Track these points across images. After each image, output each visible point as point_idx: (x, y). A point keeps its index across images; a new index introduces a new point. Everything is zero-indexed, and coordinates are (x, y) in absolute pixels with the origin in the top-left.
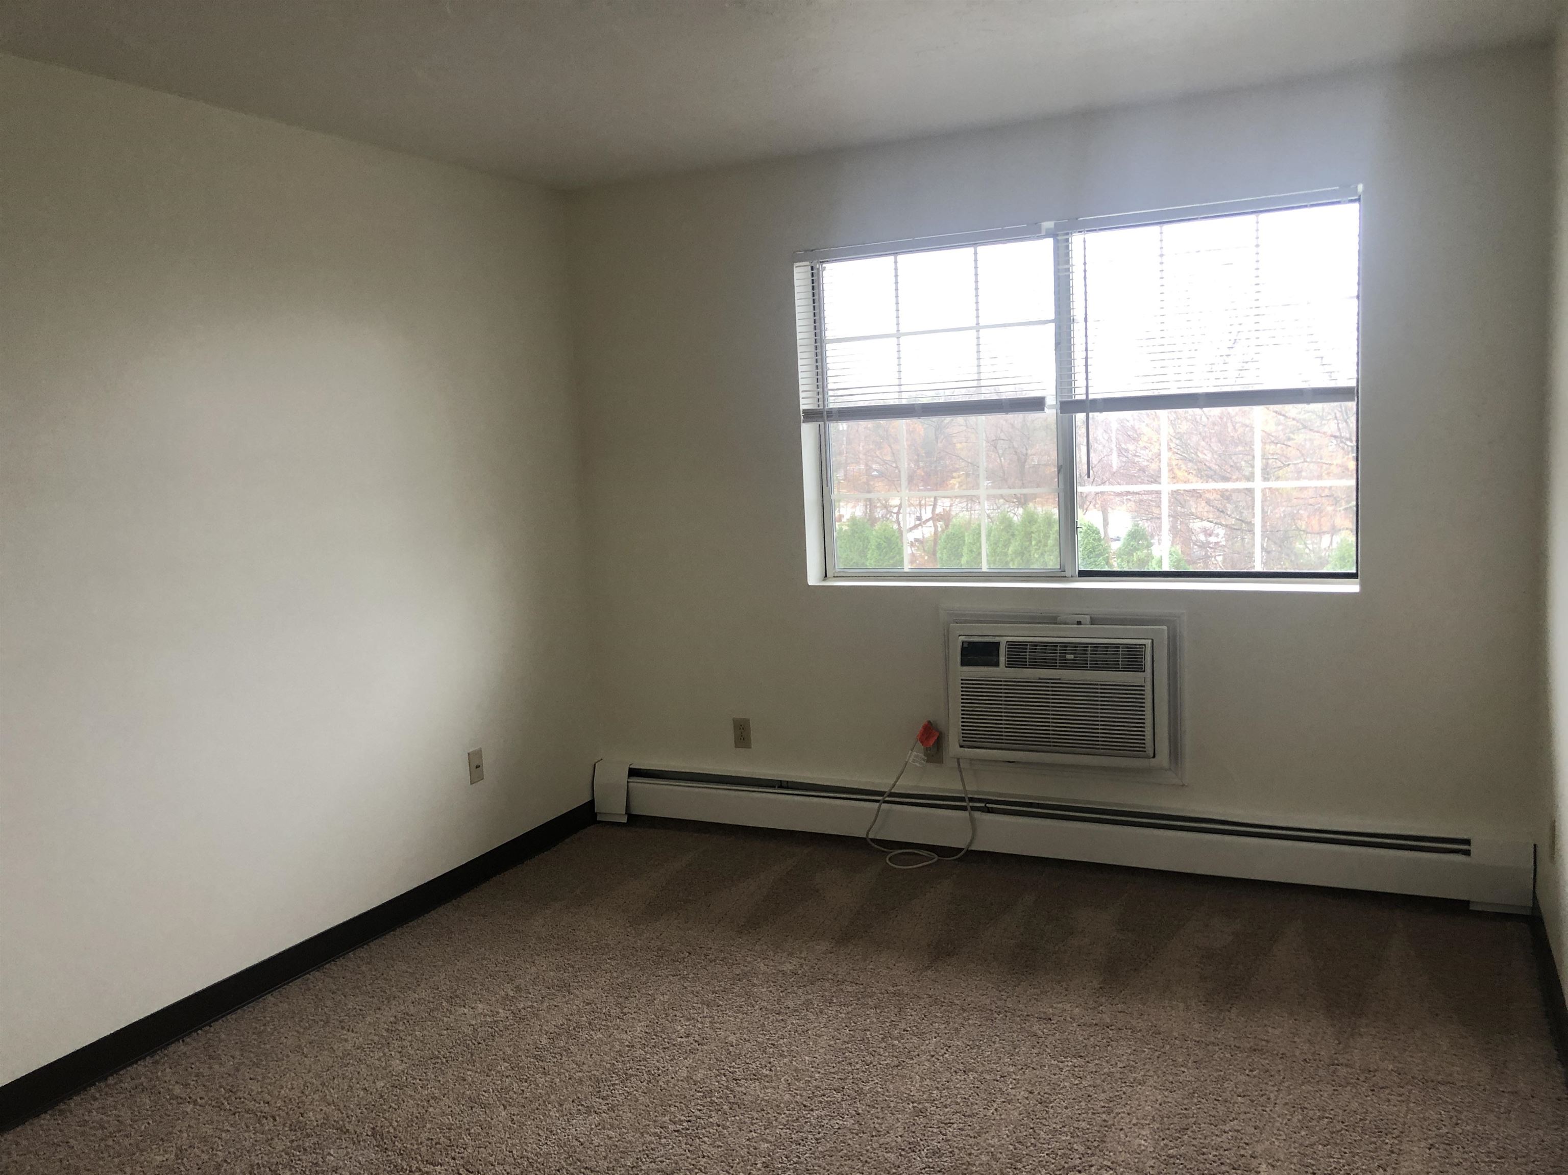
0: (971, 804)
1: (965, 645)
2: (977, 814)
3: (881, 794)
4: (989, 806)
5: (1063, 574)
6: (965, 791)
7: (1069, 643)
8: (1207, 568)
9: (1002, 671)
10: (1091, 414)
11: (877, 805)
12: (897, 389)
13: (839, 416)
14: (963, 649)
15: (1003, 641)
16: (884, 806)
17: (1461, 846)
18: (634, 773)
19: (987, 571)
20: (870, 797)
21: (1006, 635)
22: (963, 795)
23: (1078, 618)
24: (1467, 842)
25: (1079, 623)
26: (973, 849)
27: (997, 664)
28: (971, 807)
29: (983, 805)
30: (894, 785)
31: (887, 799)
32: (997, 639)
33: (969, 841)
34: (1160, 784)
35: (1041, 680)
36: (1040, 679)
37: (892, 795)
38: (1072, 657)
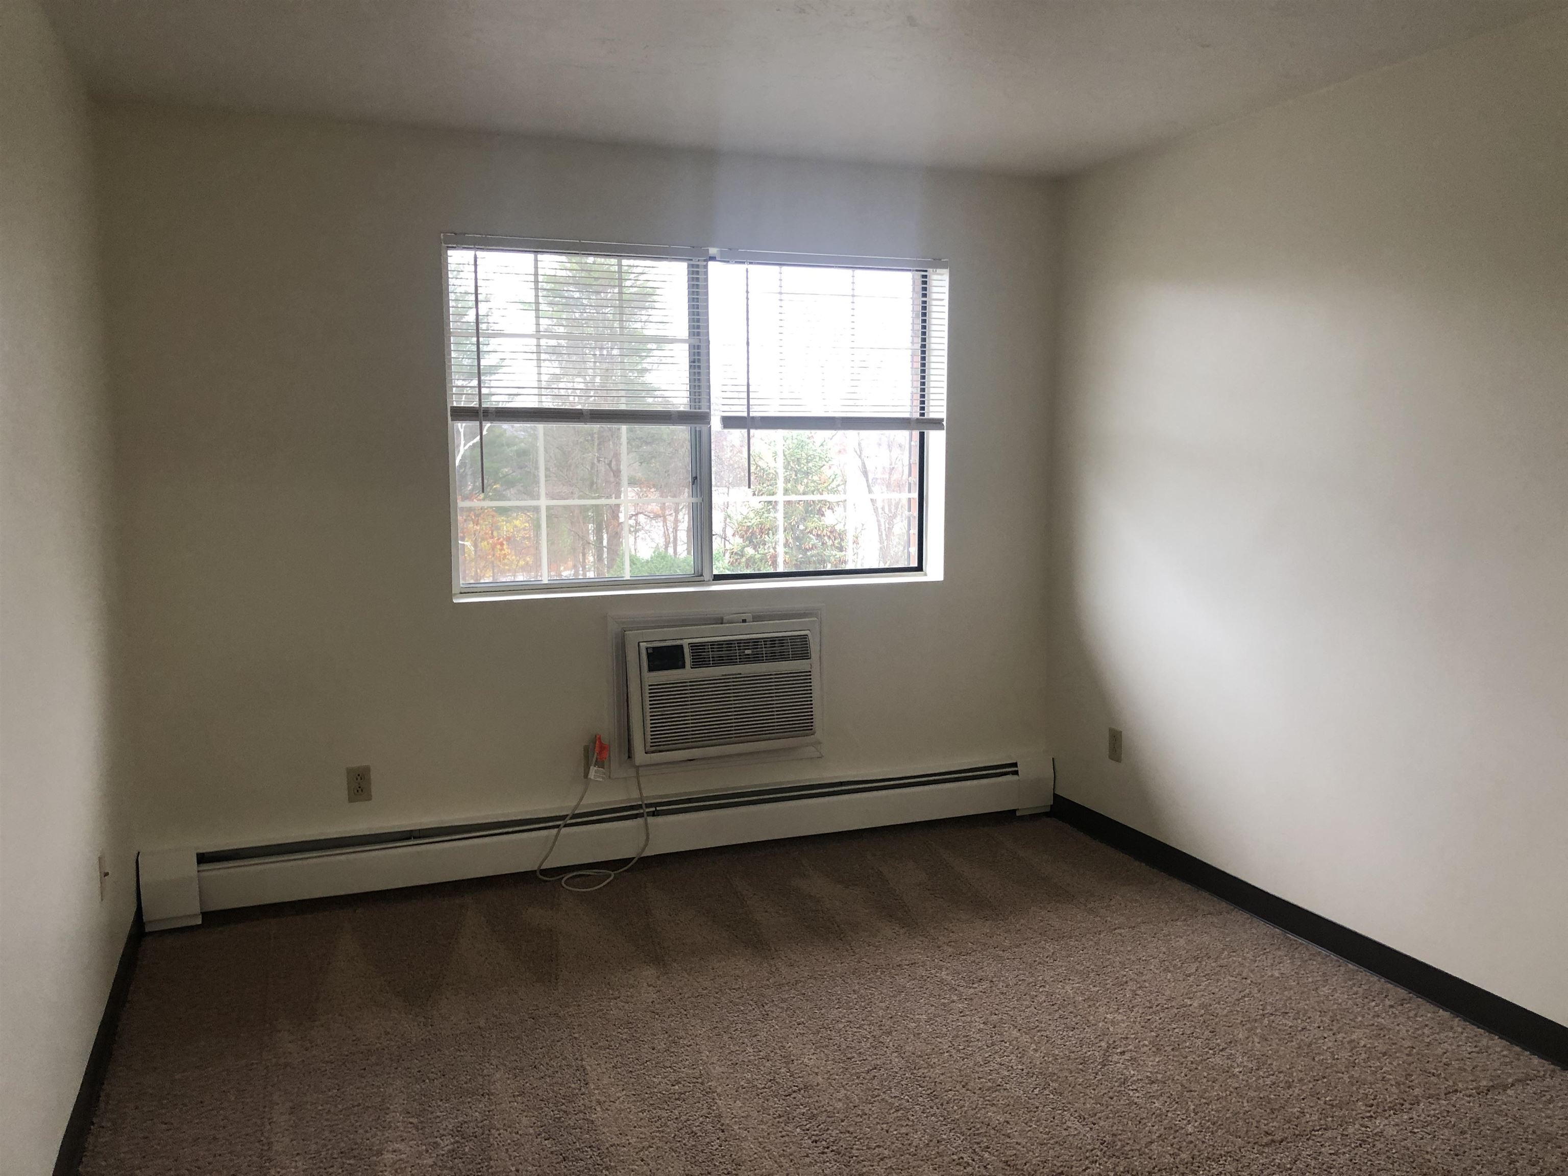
0: (648, 810)
1: (650, 651)
2: (651, 820)
3: (563, 818)
4: (658, 809)
5: (701, 578)
6: (641, 798)
7: (751, 639)
8: (800, 569)
9: (688, 673)
10: (752, 431)
11: (555, 831)
12: (536, 391)
13: (496, 416)
14: (649, 655)
15: (685, 643)
16: (564, 831)
17: (1011, 768)
18: (203, 859)
19: (629, 578)
20: (537, 826)
21: (687, 638)
22: (640, 803)
23: (744, 616)
24: (1015, 765)
25: (744, 621)
26: (645, 855)
27: (683, 667)
28: (647, 812)
29: (653, 809)
30: (578, 804)
31: (569, 822)
32: (678, 643)
33: (642, 845)
34: (801, 759)
35: (725, 677)
36: (723, 675)
37: (575, 816)
38: (747, 652)
